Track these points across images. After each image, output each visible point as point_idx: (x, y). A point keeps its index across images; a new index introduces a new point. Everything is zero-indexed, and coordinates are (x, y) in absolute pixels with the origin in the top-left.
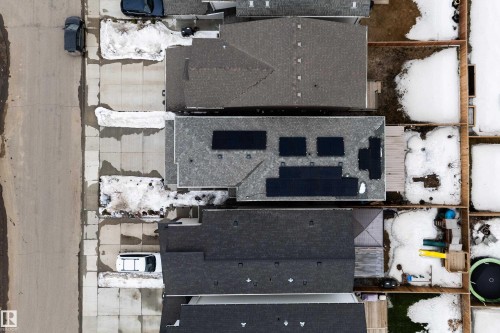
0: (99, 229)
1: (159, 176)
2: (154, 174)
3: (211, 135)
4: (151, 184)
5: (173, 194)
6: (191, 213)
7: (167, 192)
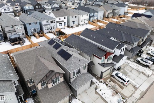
0: (129, 97)
1: (96, 91)
2: (97, 93)
3: (69, 60)
4: (100, 90)
5: (97, 84)
6: (96, 77)
7: (98, 86)
